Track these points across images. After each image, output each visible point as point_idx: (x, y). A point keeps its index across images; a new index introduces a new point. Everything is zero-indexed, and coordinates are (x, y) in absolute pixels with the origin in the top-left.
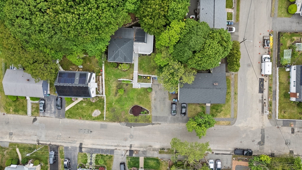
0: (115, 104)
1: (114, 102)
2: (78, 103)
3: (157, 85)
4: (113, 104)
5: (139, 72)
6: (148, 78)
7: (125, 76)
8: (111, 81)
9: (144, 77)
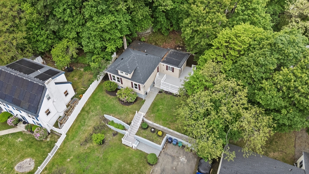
0: (71, 160)
1: (72, 157)
2: (12, 134)
3: (172, 156)
4: (69, 160)
5: (147, 116)
6: (160, 133)
7: (120, 114)
8: (92, 114)
9: (153, 130)
